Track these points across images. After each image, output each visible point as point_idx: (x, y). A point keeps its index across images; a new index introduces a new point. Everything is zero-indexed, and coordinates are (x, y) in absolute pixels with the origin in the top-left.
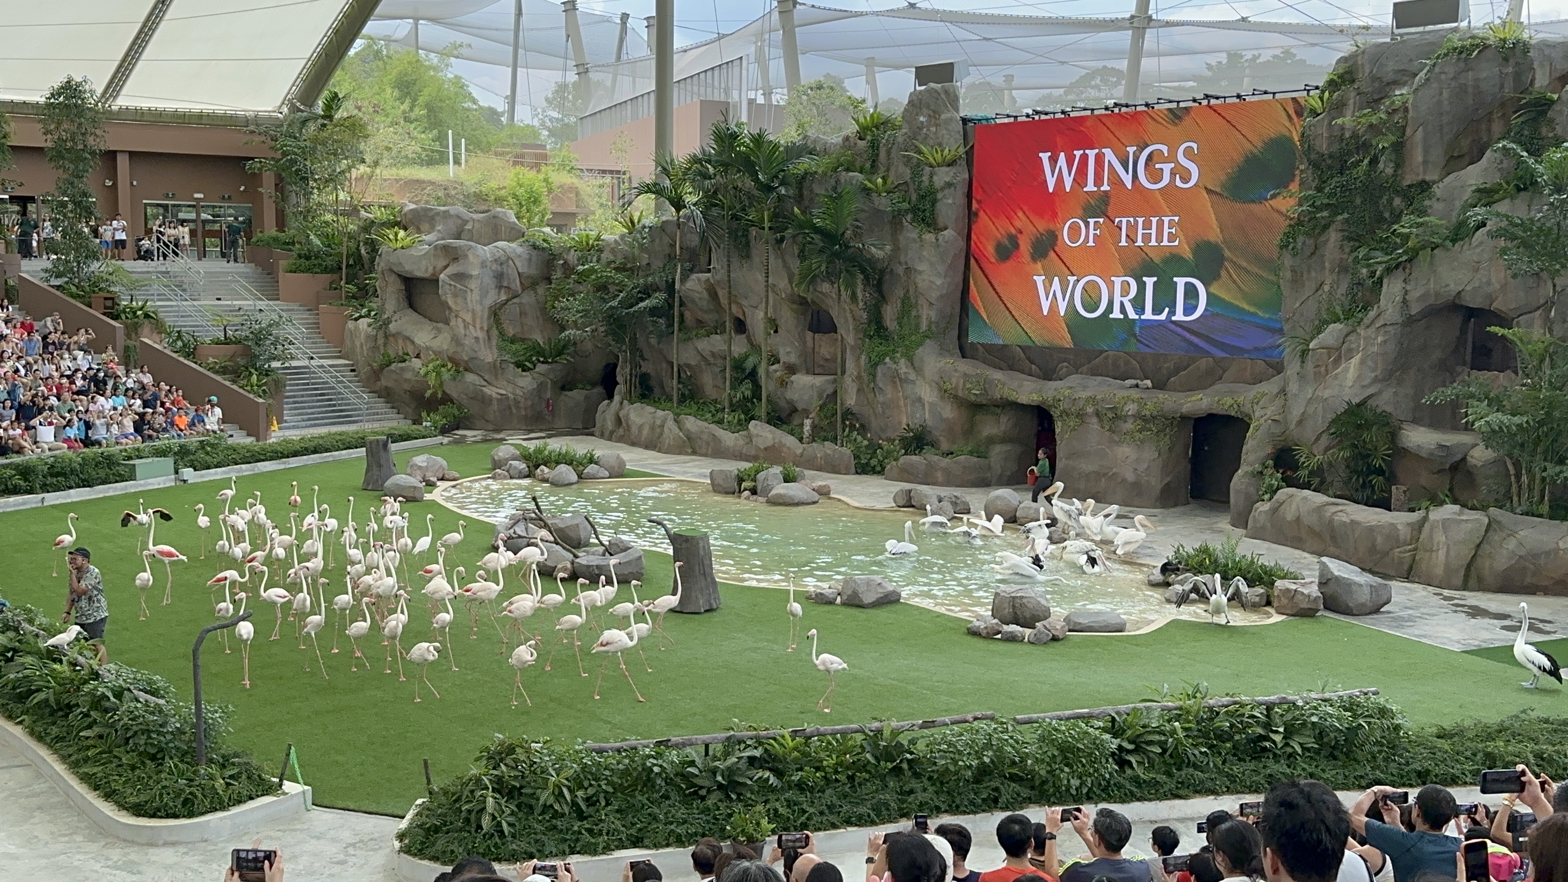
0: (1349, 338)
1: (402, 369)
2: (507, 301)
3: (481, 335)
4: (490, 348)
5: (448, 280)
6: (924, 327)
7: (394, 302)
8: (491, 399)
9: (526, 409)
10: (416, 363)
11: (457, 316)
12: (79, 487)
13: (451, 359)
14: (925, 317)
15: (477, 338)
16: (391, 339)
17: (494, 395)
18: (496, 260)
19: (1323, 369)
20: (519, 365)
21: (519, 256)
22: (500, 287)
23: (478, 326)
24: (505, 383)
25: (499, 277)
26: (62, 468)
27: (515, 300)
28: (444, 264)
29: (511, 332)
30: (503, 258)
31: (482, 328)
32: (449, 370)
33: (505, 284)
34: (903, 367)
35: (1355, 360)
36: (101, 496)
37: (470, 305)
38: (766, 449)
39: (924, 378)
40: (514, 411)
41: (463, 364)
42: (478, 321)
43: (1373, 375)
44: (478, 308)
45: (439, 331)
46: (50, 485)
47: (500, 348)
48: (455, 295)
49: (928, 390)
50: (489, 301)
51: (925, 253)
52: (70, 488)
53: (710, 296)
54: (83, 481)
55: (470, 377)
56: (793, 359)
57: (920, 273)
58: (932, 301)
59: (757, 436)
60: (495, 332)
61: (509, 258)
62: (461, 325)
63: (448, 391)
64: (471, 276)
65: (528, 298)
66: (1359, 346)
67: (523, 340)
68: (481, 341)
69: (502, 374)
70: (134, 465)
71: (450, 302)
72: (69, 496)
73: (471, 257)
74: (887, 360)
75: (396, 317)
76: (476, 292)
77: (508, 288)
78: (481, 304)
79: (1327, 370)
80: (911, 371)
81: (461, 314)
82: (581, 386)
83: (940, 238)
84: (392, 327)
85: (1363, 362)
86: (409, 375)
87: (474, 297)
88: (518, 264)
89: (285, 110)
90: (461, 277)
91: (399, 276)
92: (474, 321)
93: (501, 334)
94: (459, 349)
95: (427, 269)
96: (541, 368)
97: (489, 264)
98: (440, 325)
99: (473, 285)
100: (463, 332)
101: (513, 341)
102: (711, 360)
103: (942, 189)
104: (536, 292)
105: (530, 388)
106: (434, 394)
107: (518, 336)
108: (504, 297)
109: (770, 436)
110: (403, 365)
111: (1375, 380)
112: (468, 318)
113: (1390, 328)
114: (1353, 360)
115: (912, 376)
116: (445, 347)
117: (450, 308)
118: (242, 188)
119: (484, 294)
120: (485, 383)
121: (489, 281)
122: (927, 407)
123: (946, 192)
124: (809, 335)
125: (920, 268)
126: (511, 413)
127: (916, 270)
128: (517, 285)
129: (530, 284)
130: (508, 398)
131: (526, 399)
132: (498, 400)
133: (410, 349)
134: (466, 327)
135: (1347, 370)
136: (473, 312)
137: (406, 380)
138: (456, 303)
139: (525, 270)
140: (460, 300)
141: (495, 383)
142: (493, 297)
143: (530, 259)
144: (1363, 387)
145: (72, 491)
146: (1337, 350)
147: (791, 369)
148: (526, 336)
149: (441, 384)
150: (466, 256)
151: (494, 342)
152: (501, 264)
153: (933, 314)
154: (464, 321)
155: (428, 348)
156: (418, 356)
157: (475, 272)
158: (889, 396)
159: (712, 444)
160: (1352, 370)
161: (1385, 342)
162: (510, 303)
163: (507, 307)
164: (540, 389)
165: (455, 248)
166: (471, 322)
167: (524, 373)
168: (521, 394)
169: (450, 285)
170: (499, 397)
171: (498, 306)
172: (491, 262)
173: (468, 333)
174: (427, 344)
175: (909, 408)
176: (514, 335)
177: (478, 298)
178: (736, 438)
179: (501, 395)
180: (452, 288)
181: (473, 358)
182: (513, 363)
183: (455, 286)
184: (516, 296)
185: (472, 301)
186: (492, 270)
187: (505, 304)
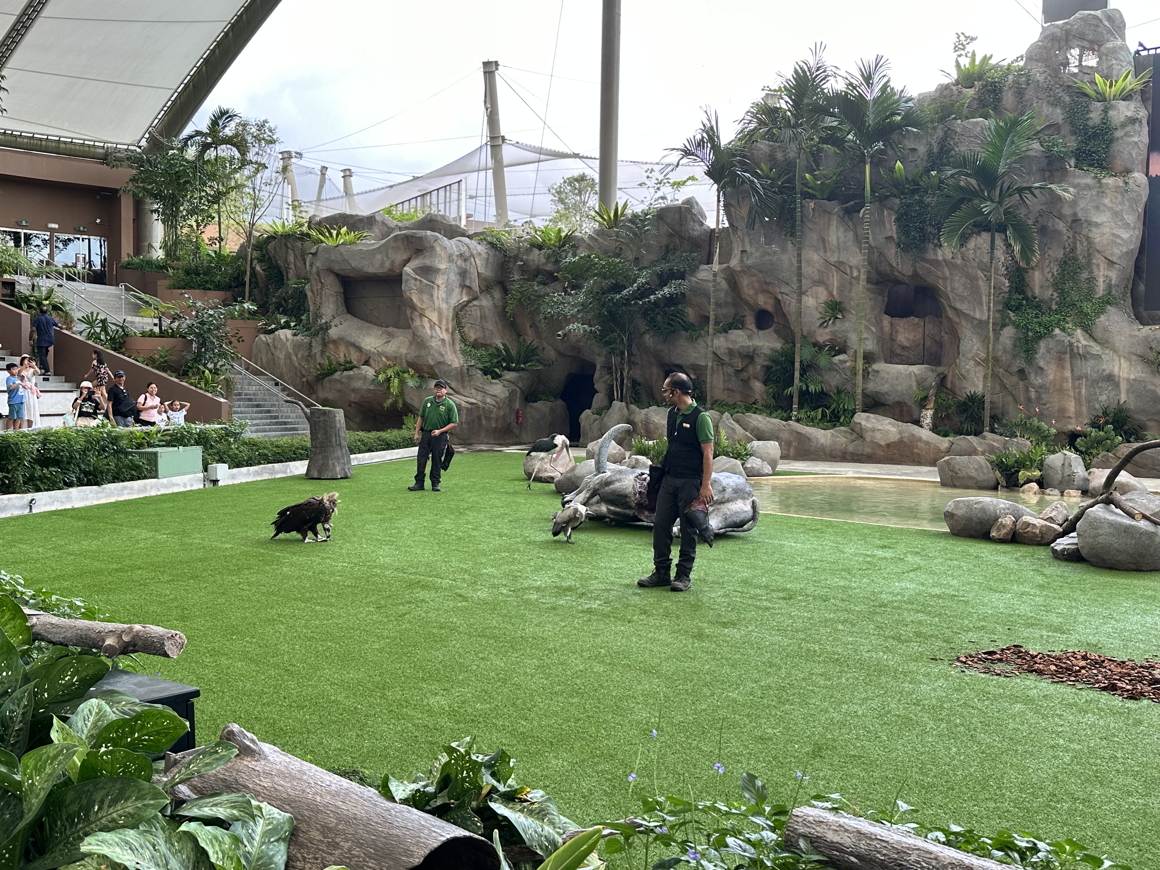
1: (349, 377)
2: (469, 302)
3: (446, 336)
4: (455, 352)
5: (413, 274)
6: (1101, 289)
7: (332, 306)
9: (497, 420)
10: (369, 372)
11: (422, 315)
12: (82, 484)
13: (411, 365)
14: (1101, 280)
15: (443, 340)
16: (331, 346)
17: (464, 404)
18: (461, 255)
20: (486, 372)
21: (480, 254)
22: (463, 286)
23: (444, 327)
24: (474, 391)
25: (463, 274)
26: (57, 453)
27: (475, 303)
28: (405, 257)
29: (472, 335)
30: (467, 254)
31: (447, 330)
32: (412, 376)
33: (468, 283)
34: (1080, 337)
36: (113, 500)
37: (437, 304)
38: (888, 445)
39: (1115, 351)
40: (484, 422)
41: (426, 369)
42: (444, 322)
44: (444, 306)
45: (391, 335)
46: (41, 478)
47: (464, 352)
48: (421, 291)
49: (1125, 364)
50: (454, 301)
51: (1107, 201)
52: (70, 485)
53: (730, 286)
54: (86, 474)
56: (870, 345)
57: (1097, 225)
58: (1114, 259)
59: (873, 430)
60: (458, 336)
61: (472, 255)
62: (427, 325)
63: (409, 401)
64: (437, 271)
65: (485, 302)
67: (485, 346)
68: (447, 342)
69: (470, 381)
70: (155, 454)
71: (415, 300)
72: (69, 499)
73: (438, 249)
74: (1057, 331)
75: (336, 321)
76: (443, 287)
77: (469, 288)
78: (447, 303)
80: (1092, 344)
81: (427, 313)
82: (543, 397)
83: (1131, 181)
84: (333, 332)
86: (358, 384)
87: (440, 294)
88: (478, 262)
89: (144, 143)
90: (427, 271)
91: (337, 275)
92: (440, 321)
93: (464, 340)
94: (423, 353)
95: (382, 264)
96: (510, 375)
97: (455, 258)
98: (391, 329)
99: (440, 280)
100: (429, 332)
101: (476, 345)
103: (1123, 125)
104: (492, 296)
105: (503, 396)
106: (394, 404)
107: (480, 341)
108: (465, 299)
109: (893, 429)
110: (351, 373)
112: (434, 317)
115: (1096, 349)
116: (403, 351)
117: (413, 307)
118: (98, 221)
119: (449, 292)
121: (454, 277)
122: (1123, 386)
123: (1128, 129)
124: (886, 320)
125: (1098, 218)
126: (480, 425)
127: (1090, 223)
128: (476, 287)
129: (487, 287)
130: (478, 407)
131: (499, 408)
132: (467, 408)
133: (354, 356)
134: (432, 328)
136: (440, 311)
137: (354, 390)
138: (422, 301)
139: (483, 271)
140: (425, 297)
141: (462, 390)
142: (459, 297)
143: (488, 259)
145: (74, 491)
147: (869, 358)
148: (488, 342)
149: (402, 393)
150: (433, 248)
151: (458, 347)
152: (465, 260)
153: (1114, 275)
154: (430, 320)
155: (380, 354)
156: (367, 363)
157: (442, 266)
158: (1051, 377)
159: (794, 444)
162: (470, 305)
163: (467, 308)
164: (511, 398)
165: (421, 238)
166: (437, 323)
167: (494, 381)
168: (494, 403)
169: (416, 279)
170: (469, 406)
171: (460, 306)
172: (457, 256)
173: (434, 335)
174: (379, 349)
175: (1083, 391)
176: (476, 340)
177: (444, 296)
178: (833, 435)
179: (471, 404)
180: (418, 283)
181: (439, 363)
182: (481, 370)
183: (421, 281)
184: (476, 298)
185: (438, 298)
186: (457, 266)
187: (466, 305)
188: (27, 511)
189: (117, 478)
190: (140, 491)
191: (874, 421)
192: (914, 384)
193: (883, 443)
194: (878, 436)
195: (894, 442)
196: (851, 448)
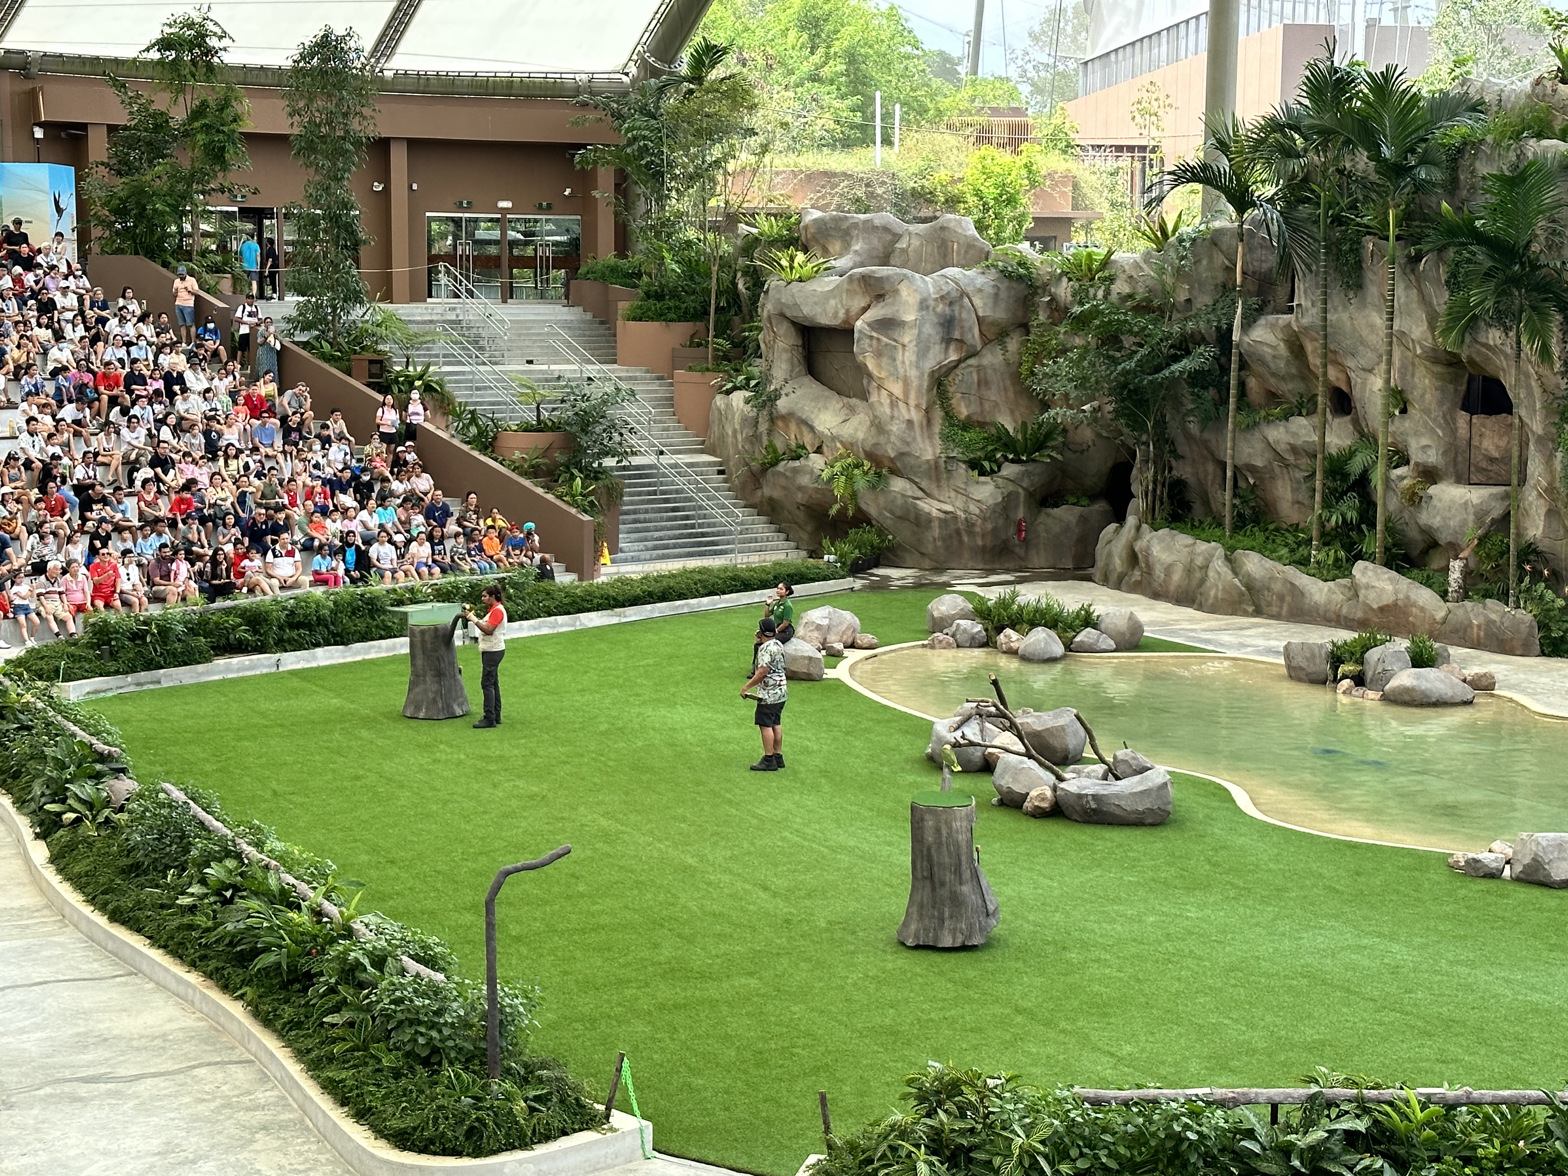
1: (795, 471)
2: (959, 362)
3: (916, 416)
4: (930, 437)
5: (867, 330)
7: (784, 366)
8: (929, 519)
9: (983, 536)
10: (816, 461)
11: (880, 387)
12: (329, 644)
13: (870, 456)
15: (910, 422)
16: (780, 423)
17: (935, 513)
18: (942, 297)
20: (974, 465)
21: (980, 290)
22: (947, 340)
23: (912, 402)
24: (953, 494)
25: (948, 324)
26: (306, 616)
27: (972, 361)
28: (863, 304)
29: (963, 411)
30: (954, 294)
31: (917, 406)
32: (866, 473)
33: (957, 335)
36: (359, 658)
37: (901, 371)
38: (1382, 609)
40: (966, 538)
41: (887, 463)
42: (913, 395)
44: (913, 374)
45: (852, 410)
46: (289, 641)
47: (946, 438)
48: (879, 354)
50: (930, 363)
52: (317, 645)
53: (1292, 352)
54: (335, 635)
55: (898, 485)
59: (1368, 587)
60: (938, 414)
61: (963, 294)
62: (885, 400)
63: (864, 507)
64: (901, 324)
65: (992, 358)
67: (982, 425)
68: (916, 424)
69: (948, 479)
70: (406, 613)
71: (871, 364)
72: (315, 658)
73: (904, 293)
75: (788, 389)
76: (911, 349)
77: (961, 341)
78: (917, 367)
81: (887, 384)
82: (1072, 499)
84: (782, 404)
86: (805, 480)
87: (907, 357)
88: (978, 302)
89: (633, 70)
90: (887, 325)
91: (794, 324)
92: (906, 393)
93: (949, 415)
94: (882, 439)
95: (836, 313)
96: (1009, 470)
97: (931, 303)
98: (854, 401)
99: (908, 337)
100: (888, 411)
101: (966, 425)
102: (1291, 458)
104: (1005, 350)
105: (991, 502)
106: (842, 512)
107: (975, 418)
108: (953, 357)
109: (1389, 588)
110: (797, 463)
112: (897, 389)
116: (861, 435)
117: (870, 376)
118: (568, 192)
119: (923, 352)
120: (920, 494)
121: (931, 330)
124: (1462, 418)
126: (961, 541)
128: (974, 336)
129: (995, 334)
130: (955, 518)
131: (985, 520)
132: (939, 519)
133: (808, 439)
134: (893, 404)
136: (906, 382)
137: (800, 488)
138: (879, 366)
139: (988, 313)
140: (885, 362)
141: (936, 492)
142: (935, 358)
143: (996, 295)
145: (319, 651)
148: (988, 420)
149: (854, 495)
150: (896, 292)
151: (937, 429)
152: (951, 304)
154: (891, 394)
155: (834, 438)
156: (819, 450)
157: (909, 317)
159: (1288, 599)
162: (963, 365)
163: (958, 371)
164: (1007, 504)
165: (880, 280)
166: (901, 397)
167: (982, 479)
168: (977, 511)
169: (871, 337)
170: (942, 515)
171: (943, 370)
172: (936, 300)
173: (896, 414)
174: (834, 431)
176: (968, 417)
177: (914, 358)
178: (1330, 589)
179: (945, 512)
180: (875, 342)
181: (902, 454)
182: (964, 462)
183: (878, 339)
184: (974, 354)
185: (903, 362)
186: (936, 313)
187: (956, 367)
188: (274, 670)
189: (365, 637)
190: (389, 649)
191: (1370, 573)
192: (1471, 518)
193: (1375, 606)
194: (1372, 595)
195: (1387, 606)
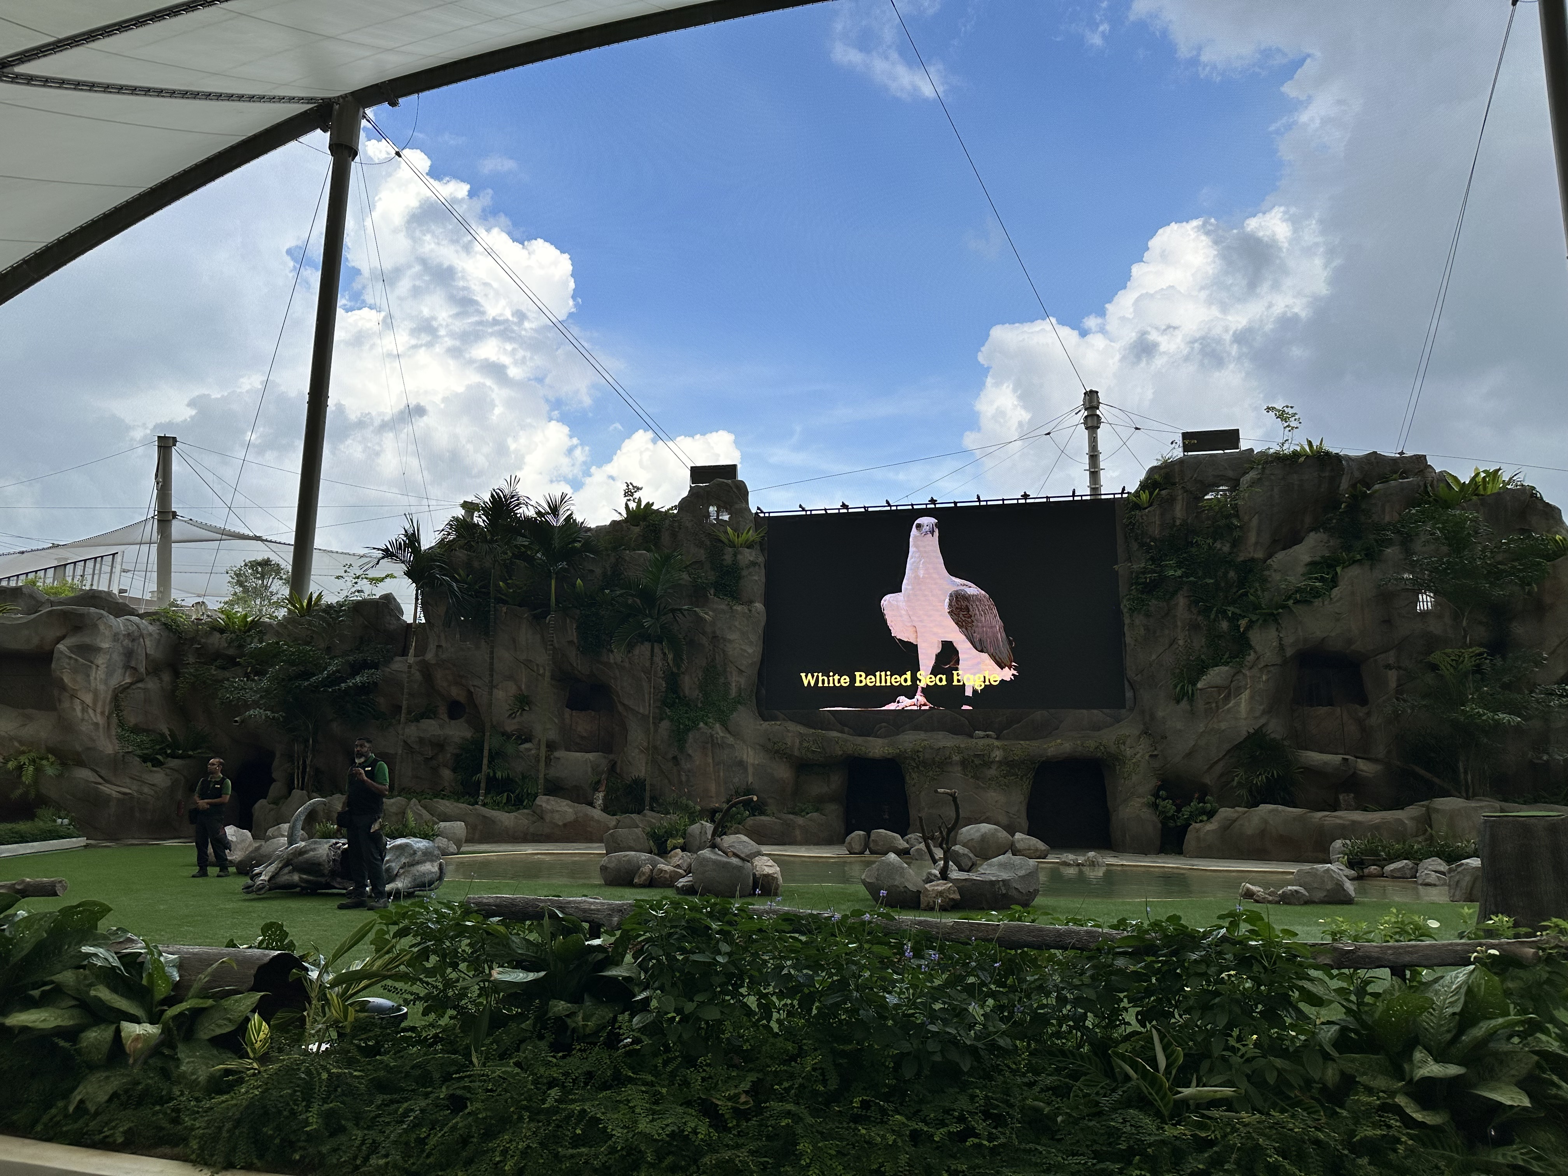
0: (1237, 677)
2: (132, 684)
3: (100, 720)
4: (109, 737)
5: (68, 653)
6: (733, 693)
8: (108, 798)
9: (154, 812)
13: (51, 750)
14: (734, 684)
15: (96, 725)
17: (114, 794)
18: (129, 634)
19: (1214, 705)
20: (145, 759)
21: (151, 635)
22: (127, 667)
23: (99, 710)
24: (128, 780)
25: (129, 654)
27: (140, 685)
28: (58, 634)
29: (132, 720)
30: (136, 634)
31: (102, 713)
32: (52, 763)
33: (133, 664)
34: (719, 731)
35: (1245, 696)
37: (93, 685)
38: (565, 825)
39: (745, 742)
40: (137, 814)
41: (72, 756)
42: (100, 704)
43: (1262, 708)
44: (102, 687)
47: (120, 738)
48: (75, 671)
49: (751, 752)
50: (114, 682)
51: (737, 623)
55: (84, 774)
56: (552, 734)
57: (730, 641)
58: (742, 668)
59: (552, 811)
60: (114, 720)
61: (142, 635)
62: (78, 708)
63: (44, 791)
64: (98, 650)
65: (152, 684)
66: (1247, 684)
67: (147, 731)
68: (101, 726)
69: (124, 769)
71: (66, 679)
73: (102, 627)
74: (701, 725)
76: (103, 668)
77: (135, 669)
78: (106, 684)
79: (1217, 706)
80: (728, 735)
81: (79, 694)
83: (753, 610)
85: (1252, 697)
87: (98, 675)
88: (148, 643)
90: (86, 650)
92: (95, 701)
93: (121, 724)
94: (69, 737)
95: (28, 640)
96: (174, 763)
97: (121, 637)
99: (101, 660)
100: (79, 714)
101: (136, 730)
103: (747, 567)
104: (160, 679)
105: (163, 785)
106: (24, 795)
107: (141, 725)
108: (128, 680)
109: (570, 810)
111: (1264, 713)
112: (88, 699)
113: (1272, 668)
114: (1243, 696)
115: (731, 740)
116: (43, 735)
117: (63, 687)
119: (110, 673)
120: (100, 780)
121: (117, 658)
122: (750, 770)
123: (751, 570)
124: (568, 711)
125: (732, 636)
126: (133, 817)
127: (725, 640)
128: (142, 668)
129: (154, 669)
130: (132, 797)
131: (157, 799)
132: (118, 800)
134: (84, 710)
135: (1238, 704)
136: (96, 693)
138: (75, 681)
139: (152, 653)
140: (80, 678)
141: (114, 779)
142: (121, 678)
143: (159, 641)
144: (1256, 718)
146: (1226, 688)
147: (551, 746)
148: (151, 727)
149: (39, 782)
150: (95, 626)
151: (113, 732)
152: (133, 640)
153: (742, 681)
154: (83, 702)
155: (11, 739)
157: (105, 645)
158: (698, 763)
160: (1243, 705)
161: (1268, 680)
162: (134, 687)
163: (129, 691)
164: (173, 788)
165: (82, 615)
166: (90, 705)
167: (155, 769)
168: (152, 793)
169: (71, 658)
170: (120, 796)
171: (121, 688)
172: (124, 635)
173: (86, 718)
174: (11, 733)
175: (722, 774)
176: (136, 725)
177: (103, 676)
178: (516, 817)
179: (125, 794)
180: (72, 662)
181: (89, 749)
182: (139, 756)
183: (76, 660)
184: (141, 680)
185: (95, 679)
186: (122, 645)
187: (128, 688)
191: (553, 803)
192: (590, 769)
193: (560, 823)
194: (557, 816)
195: (570, 822)
196: (531, 830)
